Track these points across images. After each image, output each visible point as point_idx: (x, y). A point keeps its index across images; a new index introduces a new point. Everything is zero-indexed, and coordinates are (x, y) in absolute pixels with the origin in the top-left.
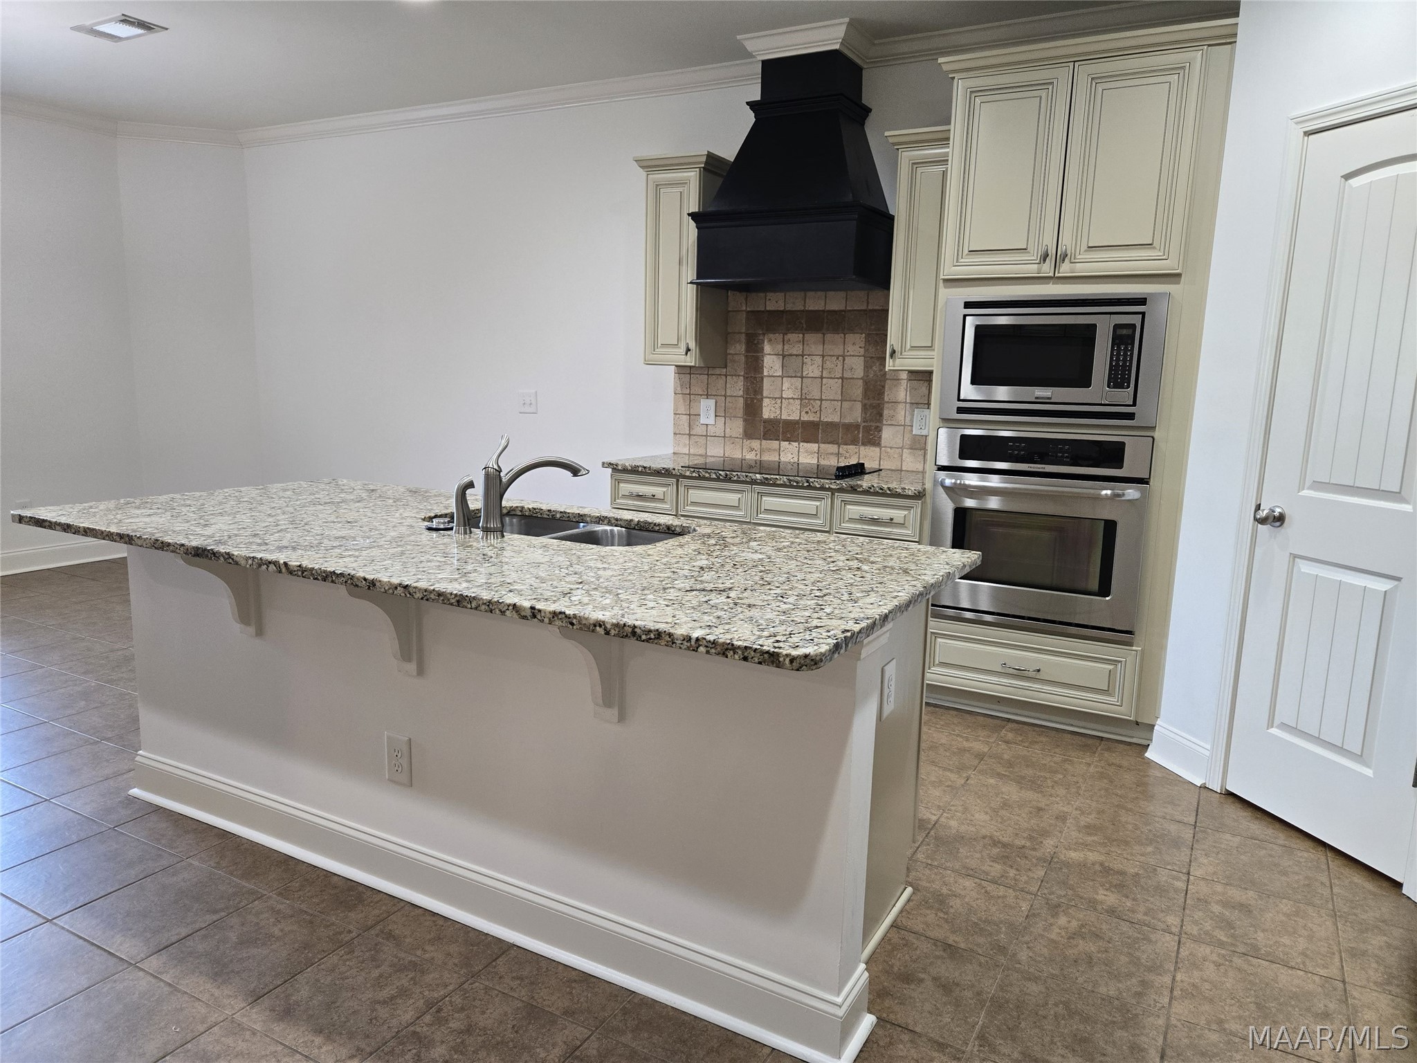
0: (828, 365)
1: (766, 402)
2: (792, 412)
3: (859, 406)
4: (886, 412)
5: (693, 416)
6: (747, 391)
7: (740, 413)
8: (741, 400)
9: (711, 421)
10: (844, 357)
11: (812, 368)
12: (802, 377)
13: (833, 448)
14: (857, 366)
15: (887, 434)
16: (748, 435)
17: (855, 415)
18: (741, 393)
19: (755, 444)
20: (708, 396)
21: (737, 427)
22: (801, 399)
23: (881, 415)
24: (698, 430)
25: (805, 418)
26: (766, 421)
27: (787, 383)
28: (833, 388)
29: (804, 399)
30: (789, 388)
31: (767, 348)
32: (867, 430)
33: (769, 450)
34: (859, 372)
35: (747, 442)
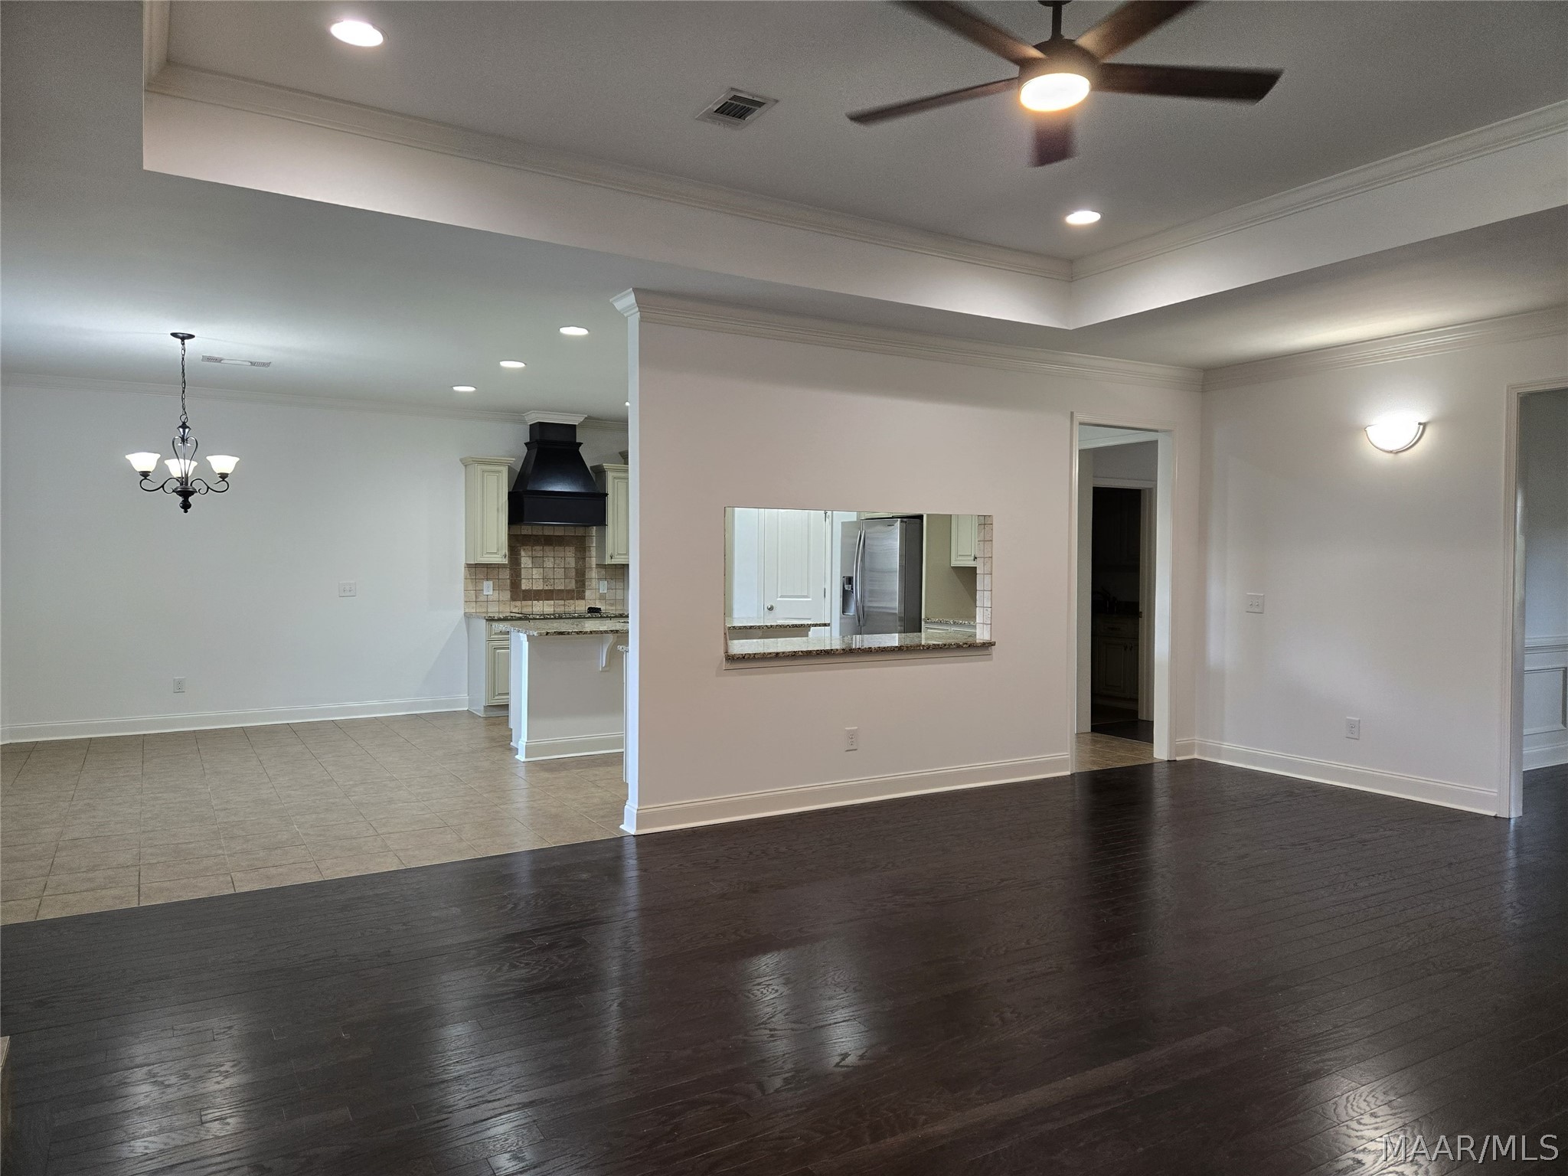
0: (557, 561)
1: (523, 581)
2: (539, 586)
3: (574, 581)
4: (586, 583)
5: (478, 592)
6: (511, 576)
7: (509, 588)
8: (509, 581)
9: (491, 593)
10: (565, 558)
11: (549, 563)
12: (543, 568)
13: (562, 602)
14: (571, 562)
15: (588, 593)
16: (513, 598)
17: (572, 585)
18: (508, 577)
19: (518, 603)
20: (487, 580)
21: (507, 595)
22: (543, 579)
23: (584, 585)
24: (482, 598)
25: (546, 588)
26: (524, 591)
27: (535, 571)
28: (560, 573)
29: (545, 579)
30: (536, 573)
31: (523, 553)
32: (578, 592)
33: (527, 606)
34: (573, 565)
35: (513, 603)
